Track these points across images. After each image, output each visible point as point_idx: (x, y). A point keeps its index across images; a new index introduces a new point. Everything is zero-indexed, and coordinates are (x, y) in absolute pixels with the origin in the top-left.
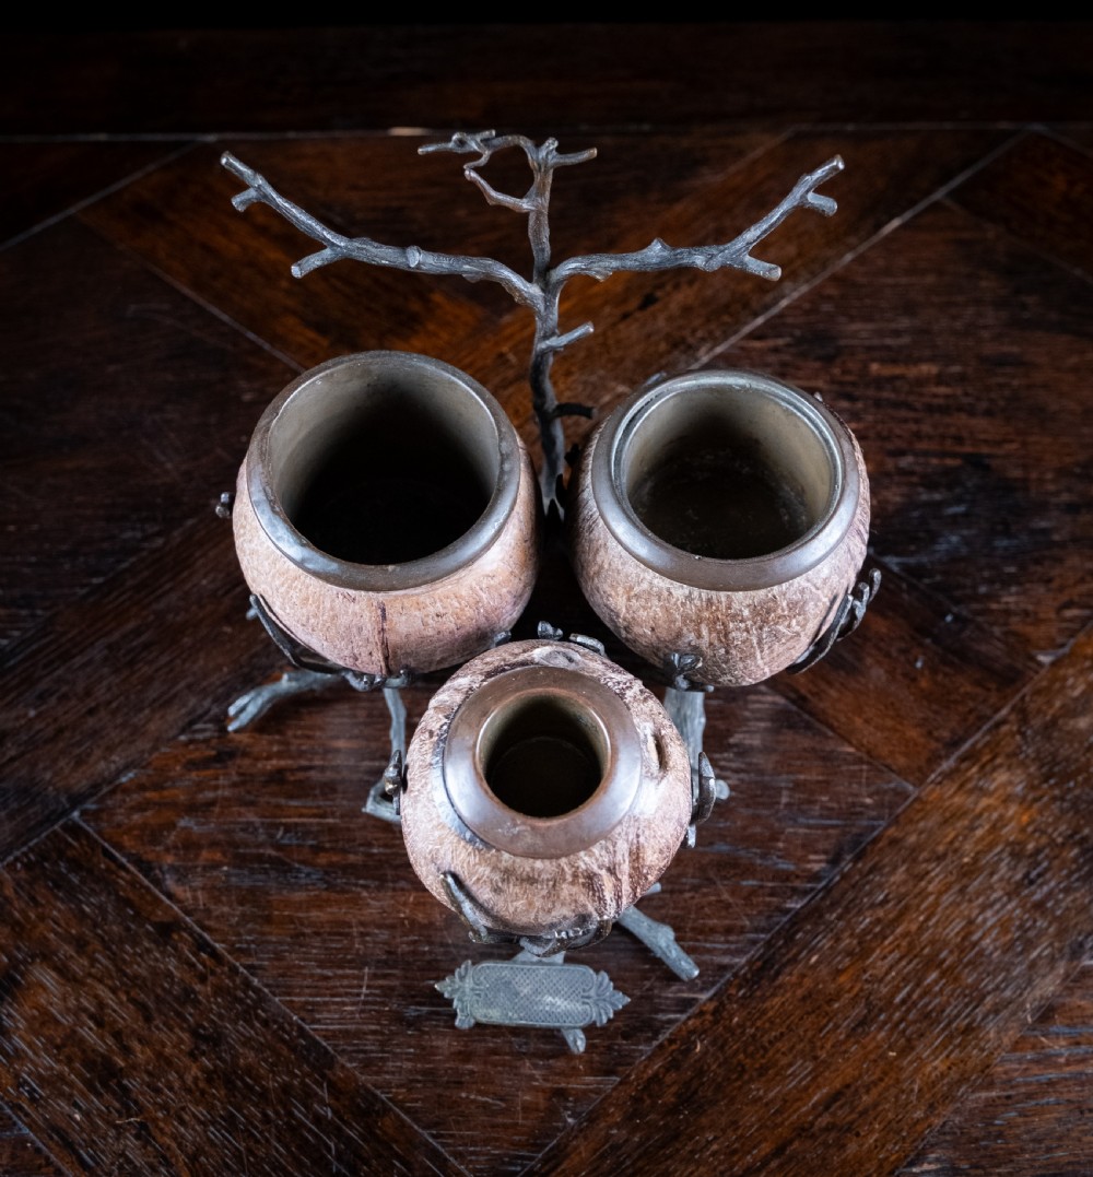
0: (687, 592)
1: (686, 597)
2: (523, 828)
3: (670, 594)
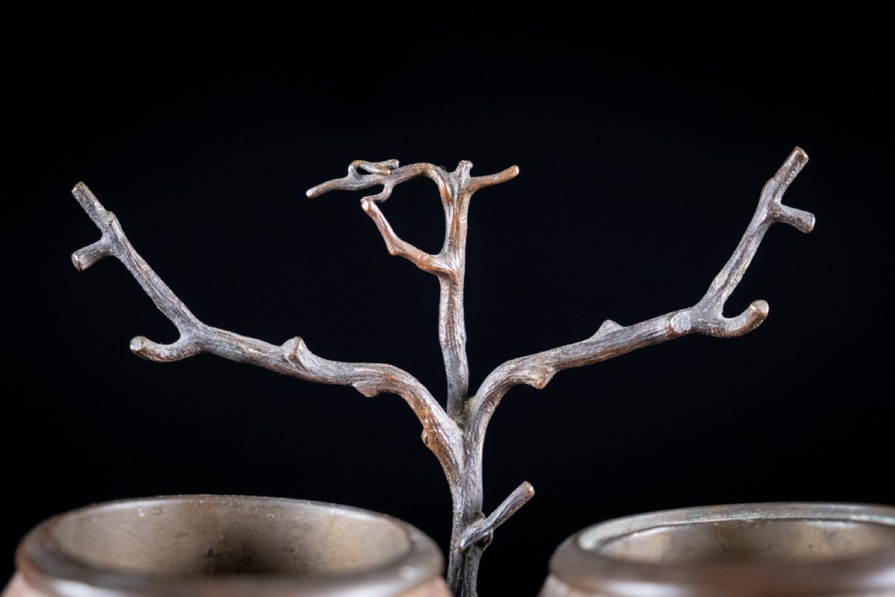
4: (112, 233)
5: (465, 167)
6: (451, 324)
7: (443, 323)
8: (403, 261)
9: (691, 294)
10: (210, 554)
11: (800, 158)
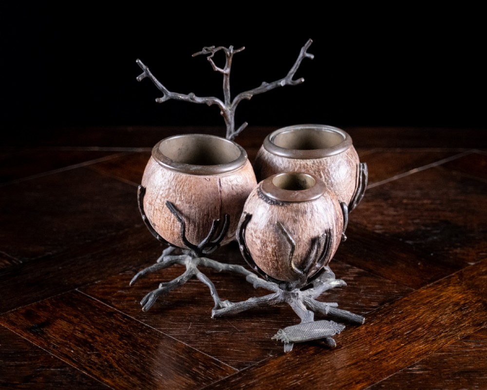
0: (312, 162)
1: (313, 164)
2: (298, 193)
3: (307, 165)
4: (146, 72)
5: (231, 47)
6: (226, 85)
7: (224, 84)
8: (218, 72)
9: (283, 75)
10: (179, 149)
11: (310, 41)
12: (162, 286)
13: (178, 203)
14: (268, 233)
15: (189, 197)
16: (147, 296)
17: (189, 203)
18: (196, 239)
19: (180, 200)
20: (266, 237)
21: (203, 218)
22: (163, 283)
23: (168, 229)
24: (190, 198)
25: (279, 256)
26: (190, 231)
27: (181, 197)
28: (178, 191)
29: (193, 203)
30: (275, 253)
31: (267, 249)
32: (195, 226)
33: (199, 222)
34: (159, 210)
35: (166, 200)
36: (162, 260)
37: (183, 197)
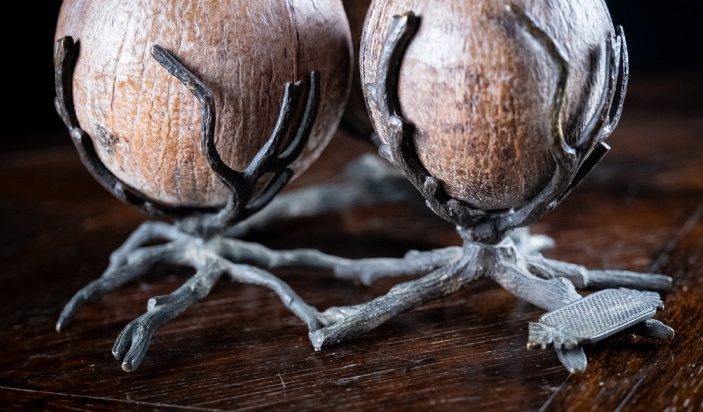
12: (156, 305)
13: (185, 48)
14: (486, 45)
15: (215, 26)
16: (125, 332)
17: (217, 42)
18: (237, 154)
19: (192, 38)
20: (483, 56)
21: (257, 83)
22: (159, 297)
23: (160, 138)
24: (218, 29)
25: (520, 107)
26: (223, 129)
27: (191, 28)
28: (181, 16)
29: (229, 41)
30: (512, 99)
31: (486, 93)
32: (236, 111)
33: (248, 97)
34: (131, 83)
35: (150, 45)
36: (124, 262)
37: (197, 28)
